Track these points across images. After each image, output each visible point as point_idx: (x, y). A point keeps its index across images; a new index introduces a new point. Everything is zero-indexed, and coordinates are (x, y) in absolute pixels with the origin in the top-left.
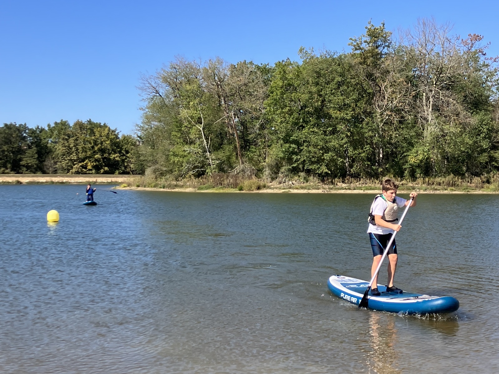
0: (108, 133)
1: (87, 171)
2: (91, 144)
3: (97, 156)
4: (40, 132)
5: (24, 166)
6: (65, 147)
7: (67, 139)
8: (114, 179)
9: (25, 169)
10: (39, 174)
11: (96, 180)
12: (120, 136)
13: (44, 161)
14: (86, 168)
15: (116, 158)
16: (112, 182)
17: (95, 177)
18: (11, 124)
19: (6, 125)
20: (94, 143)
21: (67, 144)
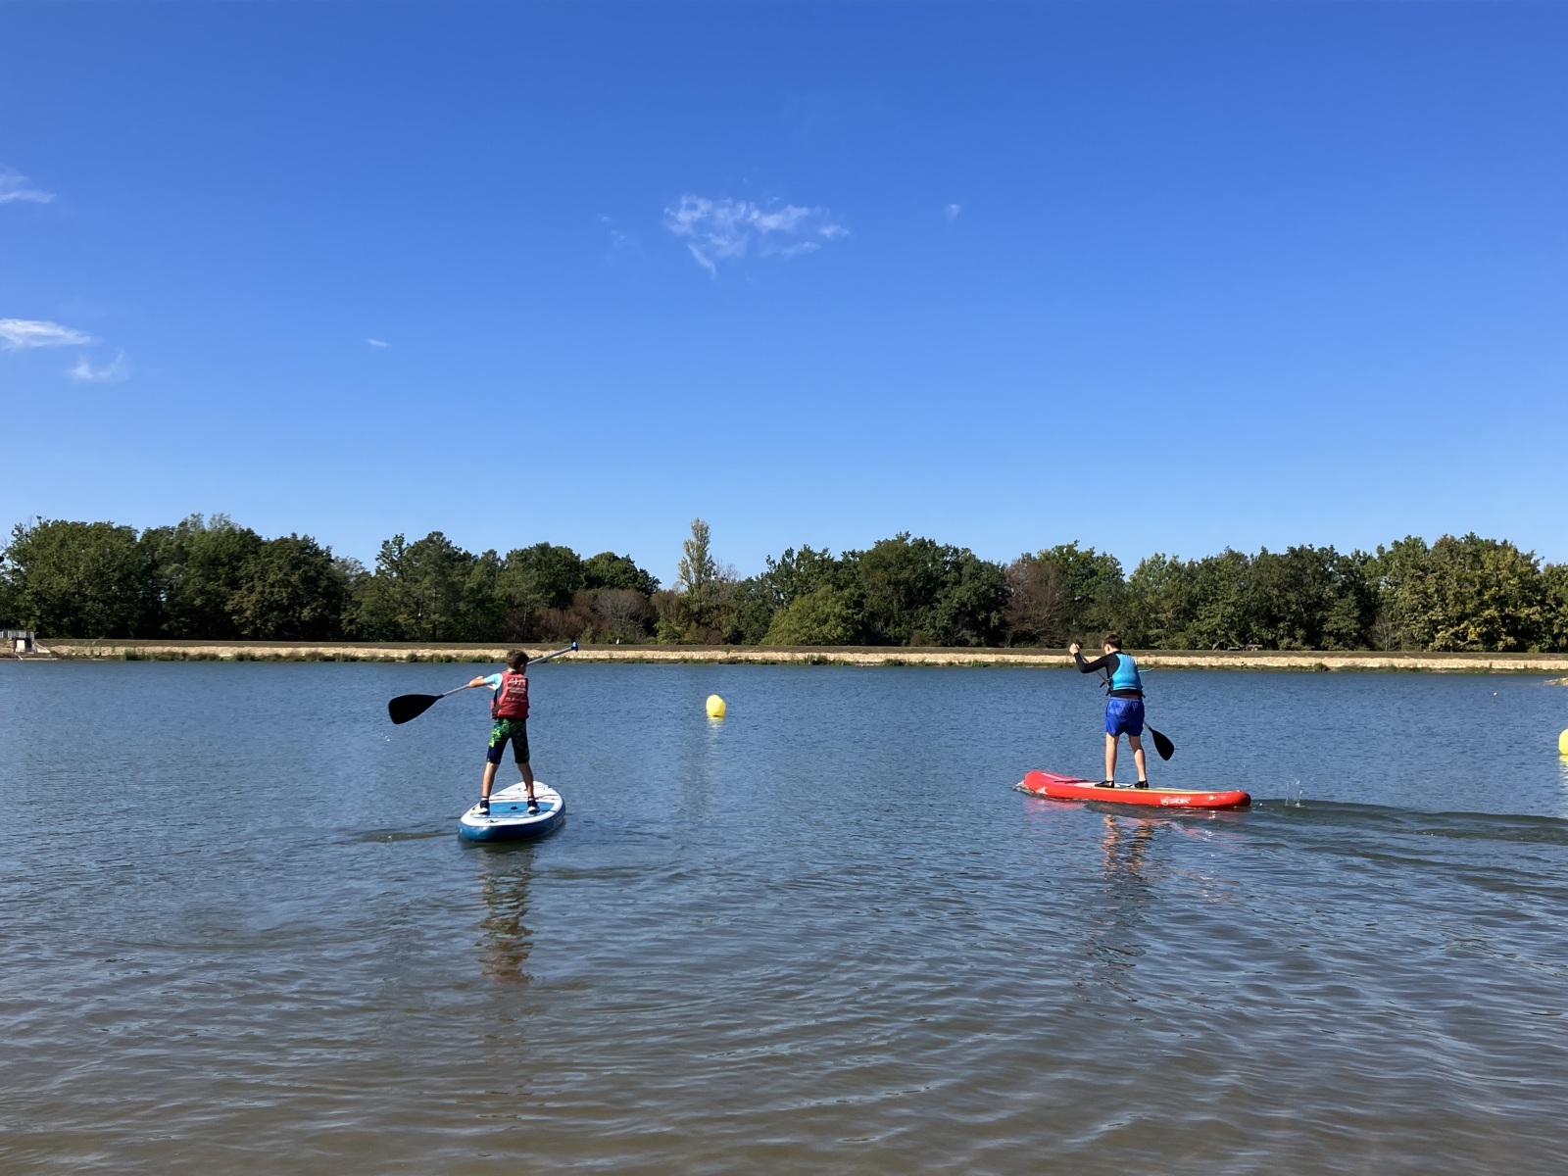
0: (1513, 563)
1: (1468, 644)
2: (1475, 586)
3: (1491, 612)
4: (1363, 563)
5: (1330, 634)
6: (1417, 594)
7: (1419, 577)
8: (1531, 664)
9: (1332, 640)
10: (1362, 650)
11: (1491, 665)
12: (1541, 568)
13: (1372, 623)
14: (1464, 639)
15: (1532, 616)
16: (1526, 668)
17: (1486, 658)
18: (1302, 548)
19: (1292, 550)
20: (1481, 583)
21: (1421, 588)
